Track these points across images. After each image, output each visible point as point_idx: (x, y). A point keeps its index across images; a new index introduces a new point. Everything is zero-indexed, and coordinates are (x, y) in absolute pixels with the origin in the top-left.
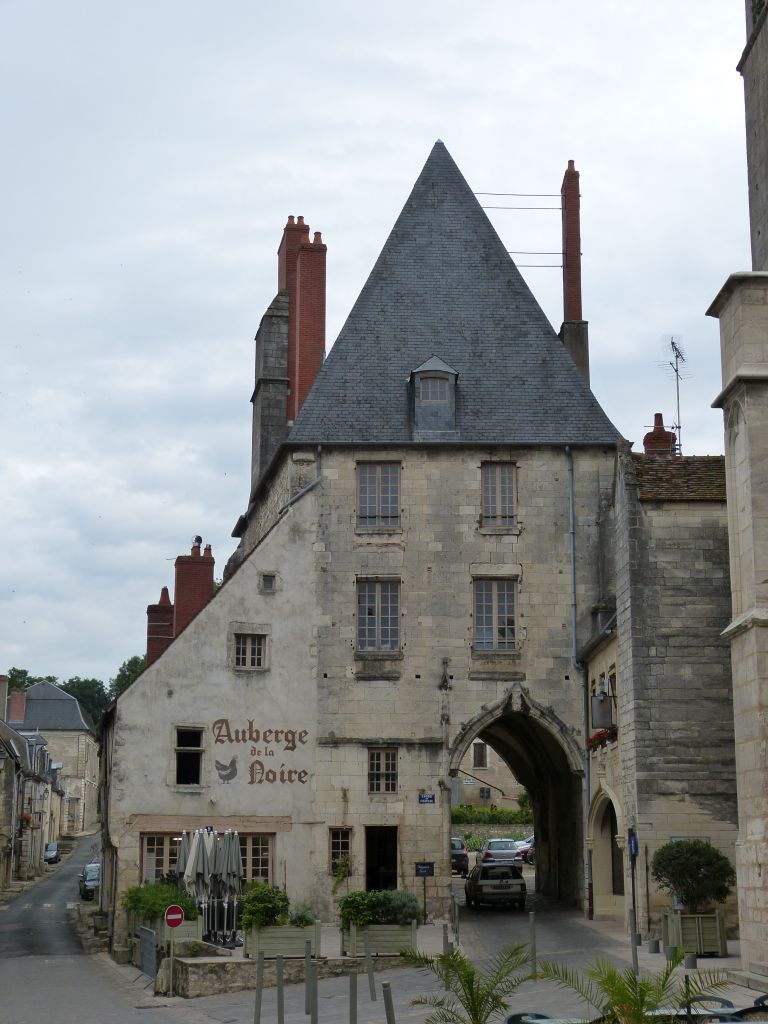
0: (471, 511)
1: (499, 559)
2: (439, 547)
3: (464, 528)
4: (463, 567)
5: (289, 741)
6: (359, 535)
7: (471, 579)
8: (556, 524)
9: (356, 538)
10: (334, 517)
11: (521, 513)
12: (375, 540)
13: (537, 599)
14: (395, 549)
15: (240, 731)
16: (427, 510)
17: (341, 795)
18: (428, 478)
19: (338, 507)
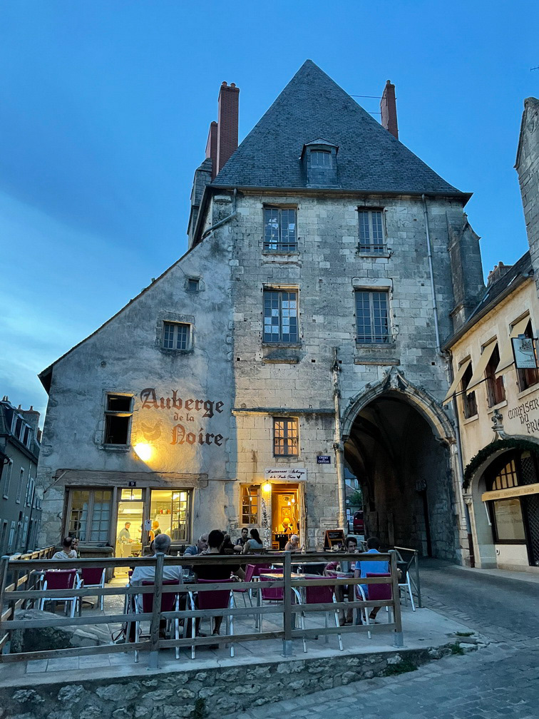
0: (351, 240)
1: (374, 274)
2: (328, 265)
3: (346, 252)
4: (347, 280)
5: (207, 410)
6: (265, 255)
7: (353, 289)
8: (416, 251)
9: (263, 257)
10: (246, 242)
11: (389, 242)
12: (278, 259)
13: (406, 305)
14: (294, 266)
15: (165, 399)
16: (318, 239)
17: (252, 456)
18: (318, 216)
19: (249, 235)
